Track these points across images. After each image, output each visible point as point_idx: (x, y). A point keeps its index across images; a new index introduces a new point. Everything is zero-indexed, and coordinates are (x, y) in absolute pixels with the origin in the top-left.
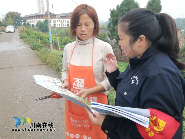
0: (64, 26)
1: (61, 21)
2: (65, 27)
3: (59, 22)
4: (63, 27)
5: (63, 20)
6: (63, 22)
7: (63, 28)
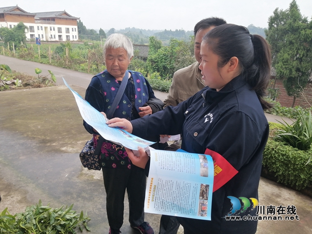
0: (52, 38)
1: (46, 28)
2: (54, 40)
3: (42, 29)
4: (49, 40)
5: (48, 26)
6: (49, 29)
7: (51, 42)
